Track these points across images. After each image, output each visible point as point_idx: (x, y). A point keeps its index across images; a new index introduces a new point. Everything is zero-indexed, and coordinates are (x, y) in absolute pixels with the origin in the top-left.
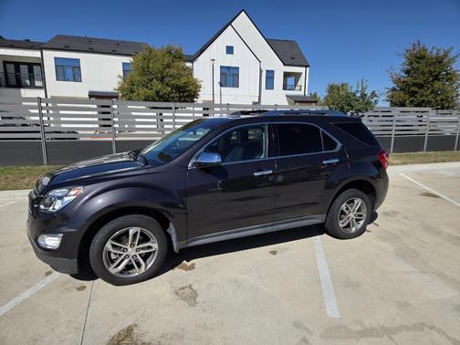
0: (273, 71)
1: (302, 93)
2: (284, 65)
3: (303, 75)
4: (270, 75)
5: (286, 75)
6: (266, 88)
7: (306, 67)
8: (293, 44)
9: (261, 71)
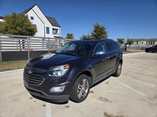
0: (49, 28)
1: (59, 36)
2: (52, 26)
3: (59, 30)
4: (48, 29)
5: (53, 29)
6: (47, 33)
7: (60, 27)
8: (54, 19)
9: (45, 27)
